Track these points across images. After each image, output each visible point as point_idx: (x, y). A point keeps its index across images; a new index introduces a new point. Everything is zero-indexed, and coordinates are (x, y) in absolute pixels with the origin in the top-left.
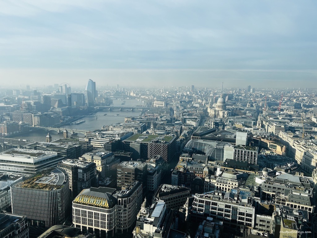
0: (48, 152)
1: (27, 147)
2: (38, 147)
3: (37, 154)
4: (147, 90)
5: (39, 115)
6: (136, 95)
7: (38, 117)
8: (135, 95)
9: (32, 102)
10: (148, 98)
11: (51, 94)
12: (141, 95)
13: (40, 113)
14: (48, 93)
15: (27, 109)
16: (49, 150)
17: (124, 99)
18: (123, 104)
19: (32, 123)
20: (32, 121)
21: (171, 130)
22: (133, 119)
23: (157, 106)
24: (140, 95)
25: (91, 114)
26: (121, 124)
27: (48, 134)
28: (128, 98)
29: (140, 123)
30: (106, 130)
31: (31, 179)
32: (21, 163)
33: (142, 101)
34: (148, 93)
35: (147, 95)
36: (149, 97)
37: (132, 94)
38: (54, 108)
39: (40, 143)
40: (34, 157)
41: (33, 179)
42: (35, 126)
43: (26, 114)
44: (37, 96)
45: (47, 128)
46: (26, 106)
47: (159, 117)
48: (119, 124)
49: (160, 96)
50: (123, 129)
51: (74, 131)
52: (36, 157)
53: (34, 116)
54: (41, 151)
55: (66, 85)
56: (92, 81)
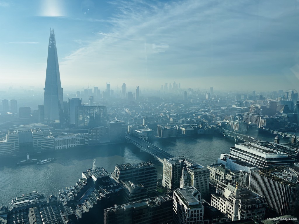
0: (279, 152)
1: (259, 144)
2: (269, 145)
3: (269, 151)
5: (267, 118)
7: (265, 120)
9: (259, 106)
11: (275, 99)
13: (267, 117)
14: (273, 99)
15: (255, 112)
16: (279, 151)
19: (259, 125)
20: (259, 123)
27: (277, 136)
31: (267, 170)
32: (255, 155)
38: (279, 113)
39: (270, 142)
40: (267, 153)
41: (269, 171)
42: (261, 127)
43: (255, 116)
44: (263, 101)
45: (272, 131)
46: (254, 109)
52: (268, 154)
53: (261, 119)
54: (271, 149)
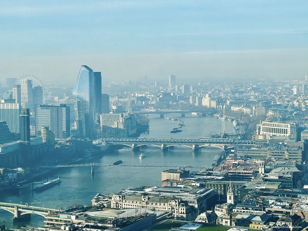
4: (254, 89)
6: (218, 103)
8: (214, 104)
10: (252, 114)
12: (232, 104)
17: (183, 116)
18: (176, 131)
21: (284, 210)
22: (185, 174)
23: (268, 138)
24: (228, 102)
25: (79, 159)
26: (147, 190)
28: (196, 114)
29: (202, 186)
30: (101, 208)
33: (233, 120)
34: (252, 99)
35: (248, 104)
36: (254, 108)
37: (206, 102)
47: (261, 170)
48: (142, 189)
49: (286, 107)
50: (147, 203)
51: (19, 210)
55: (29, 82)
56: (90, 70)
